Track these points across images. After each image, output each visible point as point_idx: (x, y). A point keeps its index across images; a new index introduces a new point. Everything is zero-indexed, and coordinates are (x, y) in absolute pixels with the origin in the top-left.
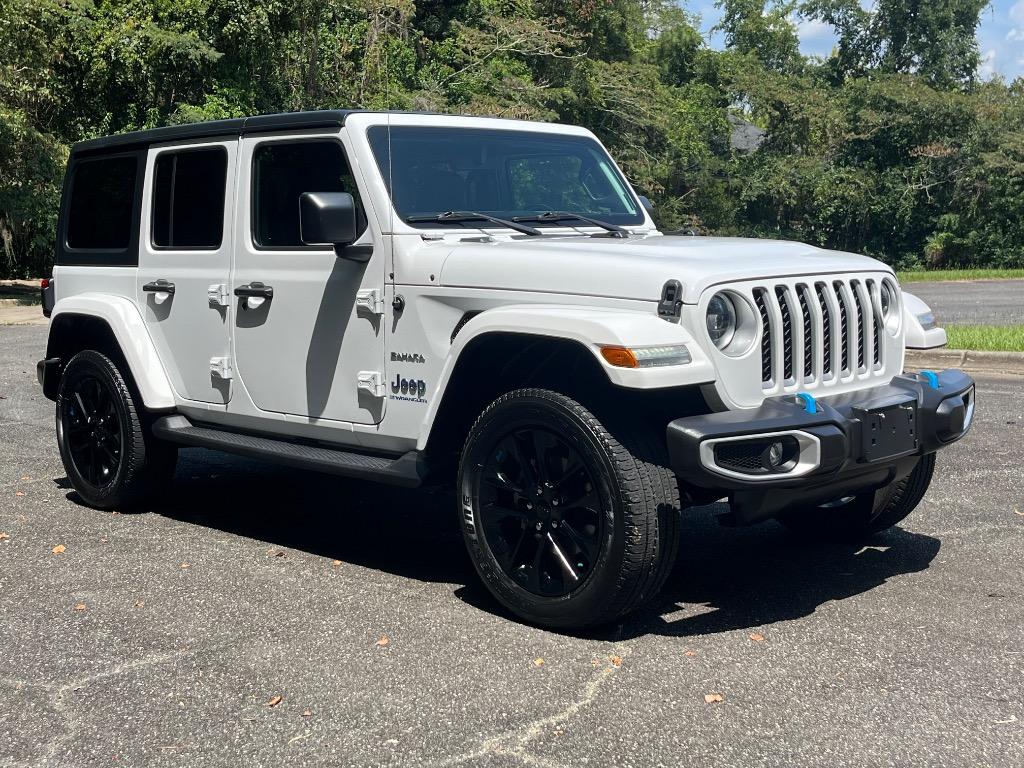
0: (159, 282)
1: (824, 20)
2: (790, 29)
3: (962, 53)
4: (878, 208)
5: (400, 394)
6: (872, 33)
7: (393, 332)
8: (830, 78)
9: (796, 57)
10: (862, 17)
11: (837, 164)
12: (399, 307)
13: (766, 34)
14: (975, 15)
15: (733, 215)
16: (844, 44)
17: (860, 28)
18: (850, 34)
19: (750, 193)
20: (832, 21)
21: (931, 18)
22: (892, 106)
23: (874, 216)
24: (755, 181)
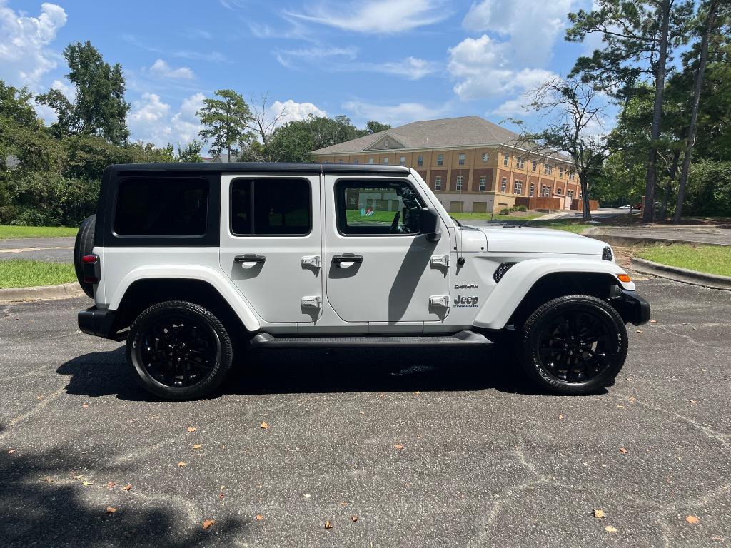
0: (245, 256)
1: (49, 105)
2: (30, 108)
3: (121, 130)
4: (90, 198)
5: (460, 304)
6: (75, 115)
7: (457, 274)
8: (55, 134)
9: (35, 121)
10: (69, 106)
11: (65, 176)
12: (461, 263)
13: (18, 109)
14: (125, 113)
15: (10, 199)
16: (61, 118)
17: (68, 111)
18: (63, 114)
19: (20, 189)
20: (53, 106)
21: (107, 112)
22: (91, 150)
23: (87, 202)
24: (22, 182)
